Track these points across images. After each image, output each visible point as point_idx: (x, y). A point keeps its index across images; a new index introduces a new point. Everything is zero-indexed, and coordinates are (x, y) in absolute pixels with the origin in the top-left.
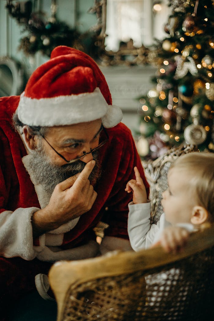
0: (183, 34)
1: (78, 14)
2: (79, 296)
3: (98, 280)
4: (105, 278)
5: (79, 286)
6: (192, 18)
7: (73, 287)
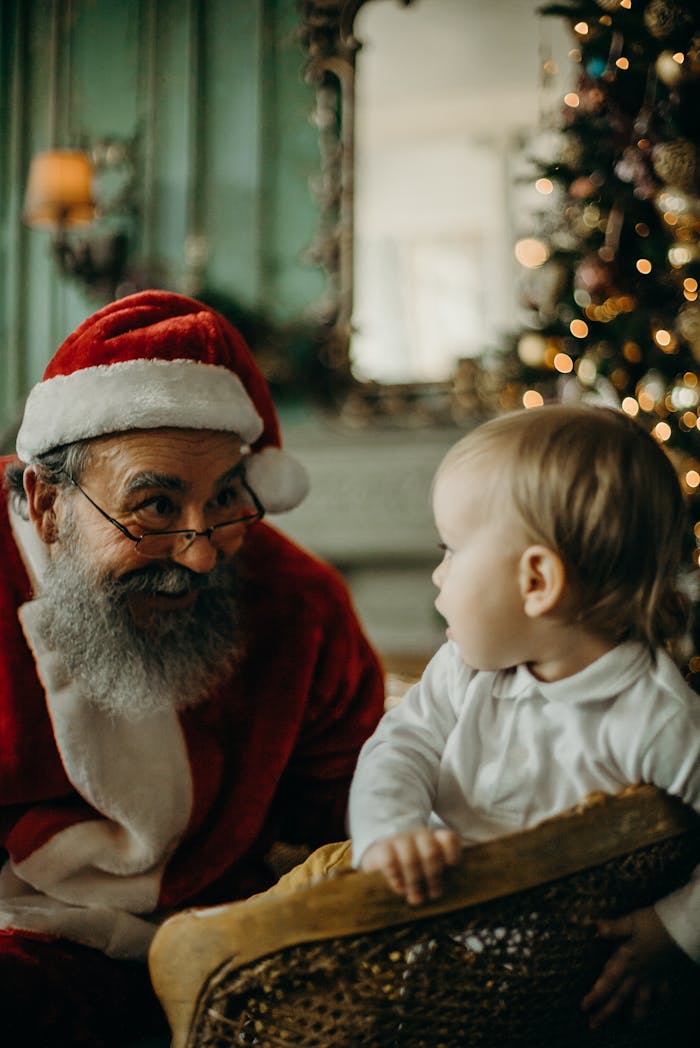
0: (580, 314)
1: (270, 267)
2: (234, 1006)
3: (287, 952)
4: (306, 946)
5: (233, 976)
6: (601, 264)
7: (216, 980)
